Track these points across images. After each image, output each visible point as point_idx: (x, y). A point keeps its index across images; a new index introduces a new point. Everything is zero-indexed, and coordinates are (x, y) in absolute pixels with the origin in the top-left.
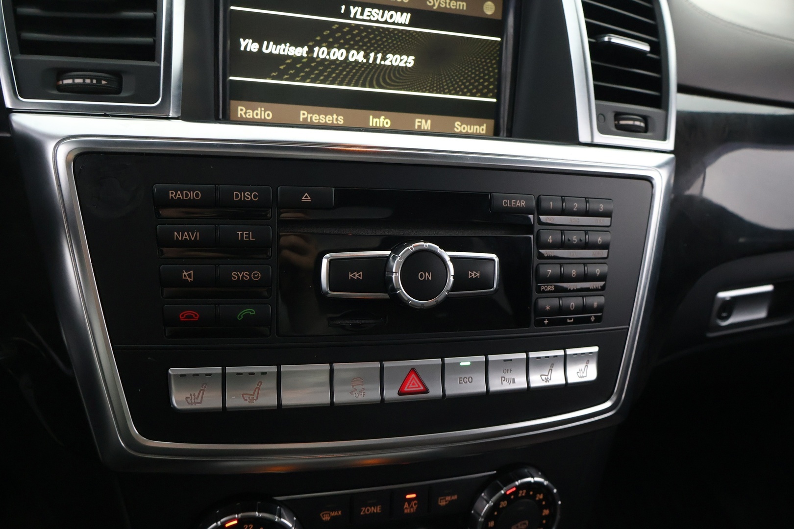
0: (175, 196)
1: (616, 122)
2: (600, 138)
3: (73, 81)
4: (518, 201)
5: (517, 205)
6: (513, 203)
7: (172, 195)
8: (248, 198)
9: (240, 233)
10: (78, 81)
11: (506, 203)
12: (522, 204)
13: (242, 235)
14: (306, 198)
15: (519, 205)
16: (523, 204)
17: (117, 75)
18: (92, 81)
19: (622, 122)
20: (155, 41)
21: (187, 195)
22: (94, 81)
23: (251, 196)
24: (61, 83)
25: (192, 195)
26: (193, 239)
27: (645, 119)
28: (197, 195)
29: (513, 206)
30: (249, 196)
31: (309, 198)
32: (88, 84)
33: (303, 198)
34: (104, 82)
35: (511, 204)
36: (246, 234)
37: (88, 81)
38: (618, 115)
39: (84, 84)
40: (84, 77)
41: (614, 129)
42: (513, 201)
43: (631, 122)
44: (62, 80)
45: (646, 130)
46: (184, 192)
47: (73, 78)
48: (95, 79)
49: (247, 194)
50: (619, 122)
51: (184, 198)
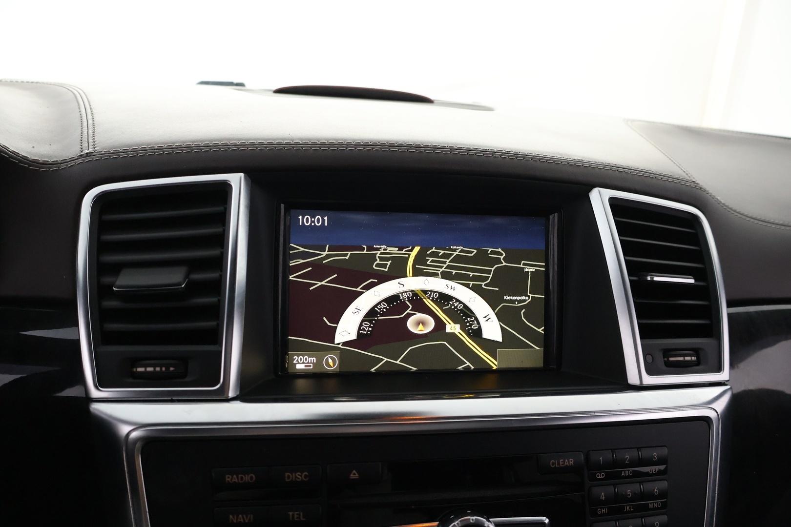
0: (231, 480)
1: (666, 359)
2: (648, 380)
3: (146, 370)
4: (566, 460)
5: (566, 464)
6: (561, 463)
7: (228, 478)
8: (299, 478)
9: (291, 513)
10: (150, 369)
11: (553, 464)
12: (570, 463)
13: (293, 515)
14: (355, 475)
15: (568, 464)
16: (572, 463)
17: (184, 360)
18: (161, 369)
19: (672, 359)
20: (218, 324)
21: (242, 478)
22: (164, 369)
23: (301, 476)
24: (135, 370)
25: (247, 478)
26: (246, 521)
27: (696, 351)
28: (251, 478)
29: (561, 466)
30: (299, 476)
31: (357, 475)
32: (158, 372)
33: (352, 475)
34: (172, 369)
35: (559, 464)
36: (297, 514)
37: (158, 369)
38: (667, 352)
39: (154, 372)
40: (154, 366)
41: (664, 368)
42: (561, 461)
43: (681, 359)
44: (137, 367)
45: (698, 363)
46: (240, 476)
47: (145, 366)
48: (164, 366)
49: (299, 475)
50: (668, 359)
51: (240, 482)
